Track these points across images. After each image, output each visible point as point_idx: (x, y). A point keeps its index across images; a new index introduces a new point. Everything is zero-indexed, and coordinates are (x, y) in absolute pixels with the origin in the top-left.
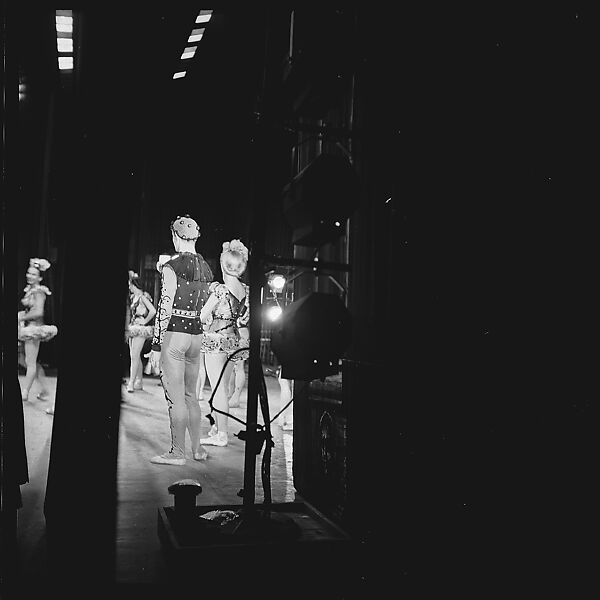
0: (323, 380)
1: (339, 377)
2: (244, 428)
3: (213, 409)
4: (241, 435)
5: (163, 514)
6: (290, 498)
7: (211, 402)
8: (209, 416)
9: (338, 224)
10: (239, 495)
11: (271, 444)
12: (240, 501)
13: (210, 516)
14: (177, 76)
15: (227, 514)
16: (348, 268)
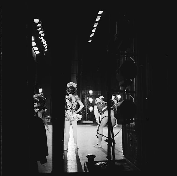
0: (129, 124)
1: (134, 123)
2: (107, 139)
3: (98, 133)
4: (106, 141)
5: (85, 164)
6: (122, 158)
7: (97, 132)
8: (97, 136)
9: (131, 80)
10: (106, 158)
11: (114, 143)
12: (107, 159)
13: (98, 164)
14: (89, 41)
15: (103, 163)
16: (135, 92)
